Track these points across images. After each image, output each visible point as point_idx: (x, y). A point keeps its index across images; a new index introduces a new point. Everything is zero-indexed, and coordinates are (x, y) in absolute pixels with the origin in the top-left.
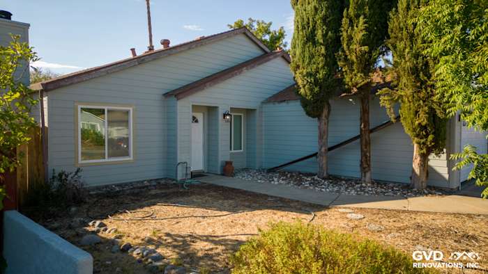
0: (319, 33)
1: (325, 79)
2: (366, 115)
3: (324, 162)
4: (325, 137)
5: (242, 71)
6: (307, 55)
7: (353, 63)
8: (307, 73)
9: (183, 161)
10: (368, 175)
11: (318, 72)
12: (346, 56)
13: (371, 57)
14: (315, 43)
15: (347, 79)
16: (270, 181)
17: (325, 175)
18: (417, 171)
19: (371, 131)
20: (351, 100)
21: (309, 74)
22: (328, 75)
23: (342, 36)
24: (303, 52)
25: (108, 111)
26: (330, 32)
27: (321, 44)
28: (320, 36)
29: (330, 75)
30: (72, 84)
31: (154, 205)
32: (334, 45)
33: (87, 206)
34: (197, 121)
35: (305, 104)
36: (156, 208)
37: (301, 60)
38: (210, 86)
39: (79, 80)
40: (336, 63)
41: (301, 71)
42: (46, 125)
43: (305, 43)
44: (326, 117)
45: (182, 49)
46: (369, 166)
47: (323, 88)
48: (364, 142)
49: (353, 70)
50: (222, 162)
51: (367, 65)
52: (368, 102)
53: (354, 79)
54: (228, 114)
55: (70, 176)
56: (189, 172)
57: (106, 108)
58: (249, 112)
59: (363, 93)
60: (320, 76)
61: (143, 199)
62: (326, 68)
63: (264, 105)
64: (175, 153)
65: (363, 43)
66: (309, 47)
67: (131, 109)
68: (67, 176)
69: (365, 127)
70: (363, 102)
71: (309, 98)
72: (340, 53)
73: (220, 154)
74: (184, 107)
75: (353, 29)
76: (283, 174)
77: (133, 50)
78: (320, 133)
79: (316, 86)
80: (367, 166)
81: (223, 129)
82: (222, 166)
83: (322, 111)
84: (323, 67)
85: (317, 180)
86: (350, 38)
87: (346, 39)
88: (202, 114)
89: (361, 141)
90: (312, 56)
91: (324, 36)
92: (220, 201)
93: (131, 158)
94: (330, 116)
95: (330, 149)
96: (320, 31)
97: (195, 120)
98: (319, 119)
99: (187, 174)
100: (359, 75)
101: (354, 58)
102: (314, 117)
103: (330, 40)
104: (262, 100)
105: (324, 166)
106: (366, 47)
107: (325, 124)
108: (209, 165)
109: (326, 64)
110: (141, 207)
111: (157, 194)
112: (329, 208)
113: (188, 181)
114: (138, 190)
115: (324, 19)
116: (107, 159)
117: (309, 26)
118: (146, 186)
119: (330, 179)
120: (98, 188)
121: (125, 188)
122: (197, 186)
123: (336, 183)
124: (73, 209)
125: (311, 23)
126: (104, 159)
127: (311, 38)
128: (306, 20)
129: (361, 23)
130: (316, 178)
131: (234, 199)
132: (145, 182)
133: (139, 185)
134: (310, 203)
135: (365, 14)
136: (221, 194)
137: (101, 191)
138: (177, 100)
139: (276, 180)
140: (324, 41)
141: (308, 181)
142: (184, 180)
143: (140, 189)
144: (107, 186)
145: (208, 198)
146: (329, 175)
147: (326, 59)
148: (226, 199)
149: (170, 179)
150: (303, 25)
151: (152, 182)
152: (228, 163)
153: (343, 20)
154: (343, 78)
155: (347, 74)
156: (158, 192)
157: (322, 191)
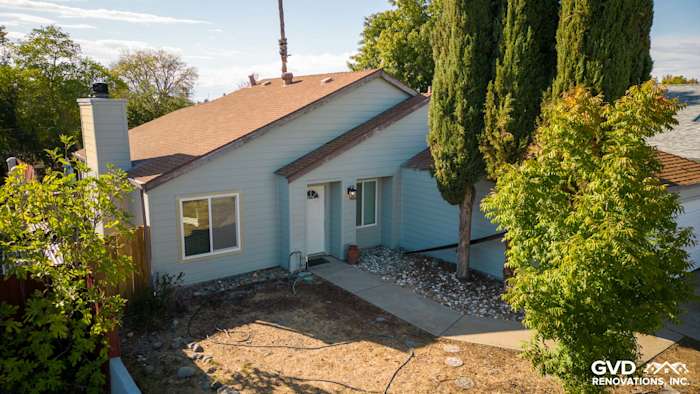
0: (458, 112)
1: (463, 165)
3: (465, 258)
4: (467, 228)
5: (372, 134)
6: (444, 130)
7: (496, 150)
8: (444, 154)
9: (297, 250)
11: (455, 155)
12: (489, 142)
13: (518, 144)
14: (453, 119)
15: (489, 170)
16: (398, 278)
17: (464, 275)
21: (445, 157)
22: (467, 161)
23: (485, 113)
24: (440, 126)
25: (212, 200)
26: (471, 109)
27: (460, 122)
29: (469, 160)
30: (172, 178)
31: (253, 322)
32: (475, 124)
33: (188, 317)
34: (317, 196)
35: (442, 189)
36: (254, 326)
37: (438, 135)
38: (330, 159)
39: (179, 173)
40: (477, 146)
41: (436, 151)
42: (148, 224)
43: (442, 117)
44: (468, 204)
45: (296, 115)
49: (497, 159)
50: (346, 246)
54: (353, 190)
55: (174, 280)
56: (303, 262)
57: (209, 197)
60: (459, 159)
61: (245, 310)
62: (465, 151)
63: (404, 170)
64: (288, 241)
65: (510, 128)
66: (446, 122)
68: (170, 279)
71: (445, 183)
72: (482, 135)
73: (343, 235)
74: (298, 187)
75: (497, 108)
76: (419, 265)
78: (461, 222)
79: (453, 171)
81: (348, 206)
82: (345, 250)
83: (464, 198)
84: (462, 150)
85: (453, 281)
86: (494, 120)
87: (489, 123)
88: (323, 188)
90: (449, 134)
91: (465, 111)
92: (322, 322)
93: (238, 249)
95: (473, 242)
96: (460, 105)
97: (312, 194)
98: (460, 206)
99: (301, 265)
101: (497, 147)
102: (454, 203)
103: (471, 118)
105: (464, 263)
106: (512, 135)
107: (467, 212)
108: (331, 247)
109: (466, 146)
110: (240, 324)
111: (261, 301)
112: (437, 342)
113: (301, 275)
114: (244, 292)
115: (465, 90)
116: (213, 253)
117: (447, 96)
118: (254, 284)
119: (471, 280)
120: (204, 284)
121: (231, 287)
122: (308, 285)
123: (474, 290)
124: (176, 322)
125: (450, 93)
126: (209, 251)
127: (448, 111)
128: (445, 86)
129: (507, 104)
130: (453, 277)
131: (338, 318)
132: (255, 275)
133: (247, 281)
134: (421, 330)
135: (513, 92)
136: (327, 308)
137: (206, 290)
138: (289, 182)
139: (404, 276)
140: (464, 118)
141: (442, 281)
142: (297, 273)
143: (246, 289)
144: (213, 282)
145: (311, 315)
146: (471, 272)
147: (466, 140)
148: (329, 318)
149: (283, 269)
150: (440, 94)
151: (262, 274)
152: (352, 248)
153: (488, 94)
154: (484, 165)
155: (489, 162)
156: (263, 298)
157: (447, 305)
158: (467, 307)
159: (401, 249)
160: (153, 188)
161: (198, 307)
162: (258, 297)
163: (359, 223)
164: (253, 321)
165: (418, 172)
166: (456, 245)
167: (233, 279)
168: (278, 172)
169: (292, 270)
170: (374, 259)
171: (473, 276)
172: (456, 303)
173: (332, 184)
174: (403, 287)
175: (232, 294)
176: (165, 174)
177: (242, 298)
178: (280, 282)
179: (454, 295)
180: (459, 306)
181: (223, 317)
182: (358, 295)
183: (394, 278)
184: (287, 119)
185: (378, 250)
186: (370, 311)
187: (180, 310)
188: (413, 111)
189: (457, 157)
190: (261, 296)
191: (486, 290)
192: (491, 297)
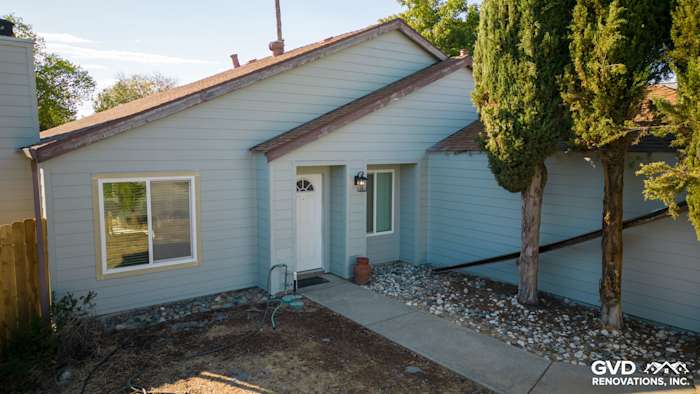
0: (525, 43)
1: (534, 126)
2: (616, 196)
3: (531, 273)
4: (533, 229)
5: (389, 100)
6: (501, 76)
7: (592, 95)
8: (501, 112)
9: (282, 262)
10: (615, 312)
11: (521, 110)
12: (579, 81)
13: (630, 83)
14: (517, 55)
15: (579, 128)
16: (430, 304)
17: (531, 298)
19: (626, 225)
20: (588, 159)
21: (505, 115)
22: (541, 118)
23: (571, 40)
24: (495, 71)
25: (152, 184)
26: (547, 35)
27: (529, 58)
28: (528, 43)
29: (544, 117)
30: (84, 145)
31: (197, 375)
32: (555, 58)
33: (91, 365)
34: (311, 189)
35: (497, 167)
36: (196, 383)
37: (491, 85)
38: (330, 131)
39: (95, 138)
40: (556, 94)
41: (489, 107)
42: (44, 216)
43: (498, 55)
44: (536, 190)
45: (283, 68)
46: (617, 295)
48: (610, 247)
49: (593, 110)
50: (353, 258)
51: (623, 100)
52: (621, 172)
53: (594, 127)
54: (363, 178)
55: (79, 303)
56: (290, 281)
57: (147, 180)
58: (405, 168)
59: (611, 155)
60: (526, 117)
61: (189, 353)
62: (537, 103)
63: (431, 156)
64: (268, 250)
65: (615, 56)
66: (505, 63)
67: (192, 178)
68: (74, 302)
69: (612, 218)
70: (609, 169)
71: (504, 157)
72: (567, 75)
73: (348, 244)
74: (282, 171)
75: (594, 28)
76: (458, 286)
77: (234, 57)
78: (525, 219)
79: (517, 137)
80: (612, 295)
81: (355, 202)
82: (351, 265)
83: (530, 181)
84: (531, 103)
85: (515, 308)
86: (589, 46)
88: (320, 176)
89: (604, 244)
90: (511, 80)
91: (536, 41)
93: (193, 259)
95: (542, 249)
96: (528, 32)
97: (304, 186)
98: (524, 195)
99: (286, 285)
100: (603, 121)
101: (594, 87)
102: (513, 190)
103: (547, 50)
104: (428, 146)
105: (531, 281)
106: (621, 66)
107: (535, 204)
108: (331, 261)
109: (538, 96)
110: (175, 378)
111: (217, 338)
113: (287, 298)
114: (194, 323)
115: (537, 7)
116: (152, 265)
117: (507, 22)
118: (213, 311)
119: (540, 305)
120: (137, 313)
121: (177, 317)
122: (295, 314)
123: (550, 321)
124: (66, 375)
125: (511, 17)
126: (148, 263)
127: (509, 46)
128: (502, 10)
129: (610, 17)
130: (514, 301)
131: (341, 368)
132: (218, 299)
133: (204, 307)
136: (324, 350)
137: (138, 320)
138: (269, 161)
139: (440, 301)
140: (535, 51)
141: (499, 308)
142: (280, 296)
143: (197, 320)
144: (152, 309)
145: (295, 362)
146: (541, 295)
147: (538, 87)
148: (326, 368)
149: (260, 291)
150: (495, 21)
151: (230, 298)
152: (361, 261)
153: (576, 8)
154: (571, 123)
155: (578, 116)
156: (221, 334)
157: (518, 345)
158: (550, 349)
159: (428, 266)
160: (52, 158)
161: (112, 348)
162: (216, 332)
163: (370, 229)
164: (197, 372)
166: (517, 255)
167: (183, 304)
168: (255, 150)
169: (273, 292)
170: (392, 278)
171: (543, 300)
172: (530, 340)
173: (332, 168)
174: (439, 316)
175: (175, 327)
177: (188, 334)
178: (255, 309)
179: (524, 329)
180: (537, 347)
182: (374, 329)
183: (425, 303)
185: (397, 266)
189: (524, 114)
190: (220, 331)
191: (571, 321)
192: (584, 332)
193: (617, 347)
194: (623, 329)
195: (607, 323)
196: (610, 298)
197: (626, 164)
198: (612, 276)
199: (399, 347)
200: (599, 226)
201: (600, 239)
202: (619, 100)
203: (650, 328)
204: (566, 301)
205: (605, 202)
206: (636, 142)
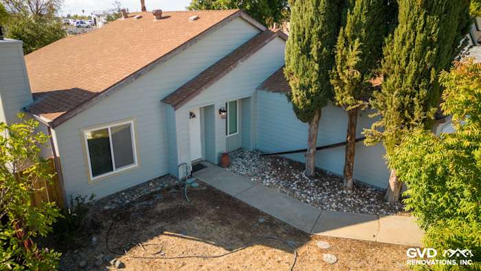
0: (314, 52)
1: (317, 94)
2: (353, 129)
3: (312, 162)
4: (314, 140)
5: (237, 64)
6: (301, 67)
7: (344, 84)
8: (301, 85)
9: (183, 162)
10: (350, 181)
11: (310, 86)
12: (339, 76)
14: (309, 57)
15: (338, 98)
16: (263, 178)
17: (312, 172)
18: (392, 188)
19: (357, 141)
21: (302, 87)
23: (336, 54)
24: (298, 63)
25: (111, 128)
26: (325, 49)
27: (315, 61)
29: (321, 90)
30: (75, 115)
31: (162, 233)
32: (328, 62)
33: (104, 232)
34: (194, 116)
35: (297, 111)
36: (163, 238)
37: (295, 69)
38: (206, 88)
40: (328, 79)
41: (294, 82)
42: (58, 155)
43: (299, 55)
44: (316, 122)
46: (351, 174)
47: (314, 102)
48: (349, 152)
49: (344, 91)
50: (219, 153)
52: (356, 118)
53: (344, 98)
54: (224, 111)
55: (87, 200)
56: (189, 171)
57: (109, 127)
58: (245, 101)
60: (313, 90)
61: (152, 221)
62: (319, 83)
63: (259, 92)
64: (176, 156)
65: (357, 67)
66: (303, 59)
67: (132, 122)
68: (83, 200)
69: (351, 139)
71: (301, 107)
72: (333, 71)
73: (217, 146)
75: (347, 50)
76: (275, 165)
77: (124, 11)
78: (310, 135)
79: (308, 99)
80: (349, 174)
81: (219, 123)
82: (218, 158)
83: (313, 118)
84: (316, 82)
85: (304, 179)
86: (344, 59)
87: (340, 62)
89: (347, 147)
90: (305, 69)
91: (319, 51)
93: (136, 165)
94: (320, 121)
95: (318, 149)
96: (315, 46)
97: (191, 115)
98: (310, 123)
99: (187, 173)
100: (349, 97)
101: (346, 81)
102: (304, 121)
103: (324, 57)
105: (312, 165)
106: (358, 72)
107: (315, 128)
109: (319, 79)
110: (151, 236)
111: (163, 211)
112: (310, 239)
113: (189, 181)
114: (146, 203)
115: (320, 34)
116: (115, 171)
117: (304, 38)
118: (152, 193)
119: (316, 177)
120: (110, 197)
121: (134, 199)
122: (197, 191)
123: (321, 186)
124: (94, 239)
125: (306, 35)
126: (112, 170)
127: (306, 50)
128: (302, 30)
129: (356, 47)
130: (304, 175)
131: (229, 223)
132: (151, 184)
133: (145, 191)
134: (295, 228)
135: (360, 37)
136: (218, 214)
137: (113, 202)
138: (175, 110)
139: (267, 177)
140: (319, 57)
141: (297, 179)
142: (184, 180)
143: (147, 200)
144: (118, 194)
145: (207, 222)
146: (316, 169)
147: (319, 75)
148: (222, 224)
149: (173, 177)
150: (298, 36)
151: (157, 183)
152: (224, 155)
153: (339, 38)
154: (334, 95)
155: (338, 92)
156: (164, 208)
157: (307, 202)
158: (321, 203)
159: (257, 151)
160: (59, 124)
161: (110, 221)
162: (160, 207)
163: (226, 134)
164: (160, 232)
165: (271, 93)
166: (306, 150)
167: (133, 190)
168: (165, 100)
169: (181, 177)
170: (240, 161)
171: (317, 173)
172: (312, 198)
173: (206, 107)
174: (268, 186)
175: (137, 206)
176: (69, 112)
177: (146, 210)
178: (173, 190)
179: (309, 192)
180: (315, 202)
181: (134, 230)
182: (239, 197)
183: (260, 178)
184: (168, 56)
185: (240, 153)
186: (252, 213)
187: (96, 227)
188: (265, 44)
189: (312, 88)
190: (162, 206)
191: (331, 185)
192: (336, 192)
193: (349, 199)
194: (353, 189)
195: (346, 187)
196: (348, 176)
197: (358, 114)
198: (349, 165)
199: (253, 207)
200: (344, 140)
201: (345, 146)
202: (356, 87)
203: (365, 186)
204: (328, 172)
205: (348, 131)
206: (363, 109)
